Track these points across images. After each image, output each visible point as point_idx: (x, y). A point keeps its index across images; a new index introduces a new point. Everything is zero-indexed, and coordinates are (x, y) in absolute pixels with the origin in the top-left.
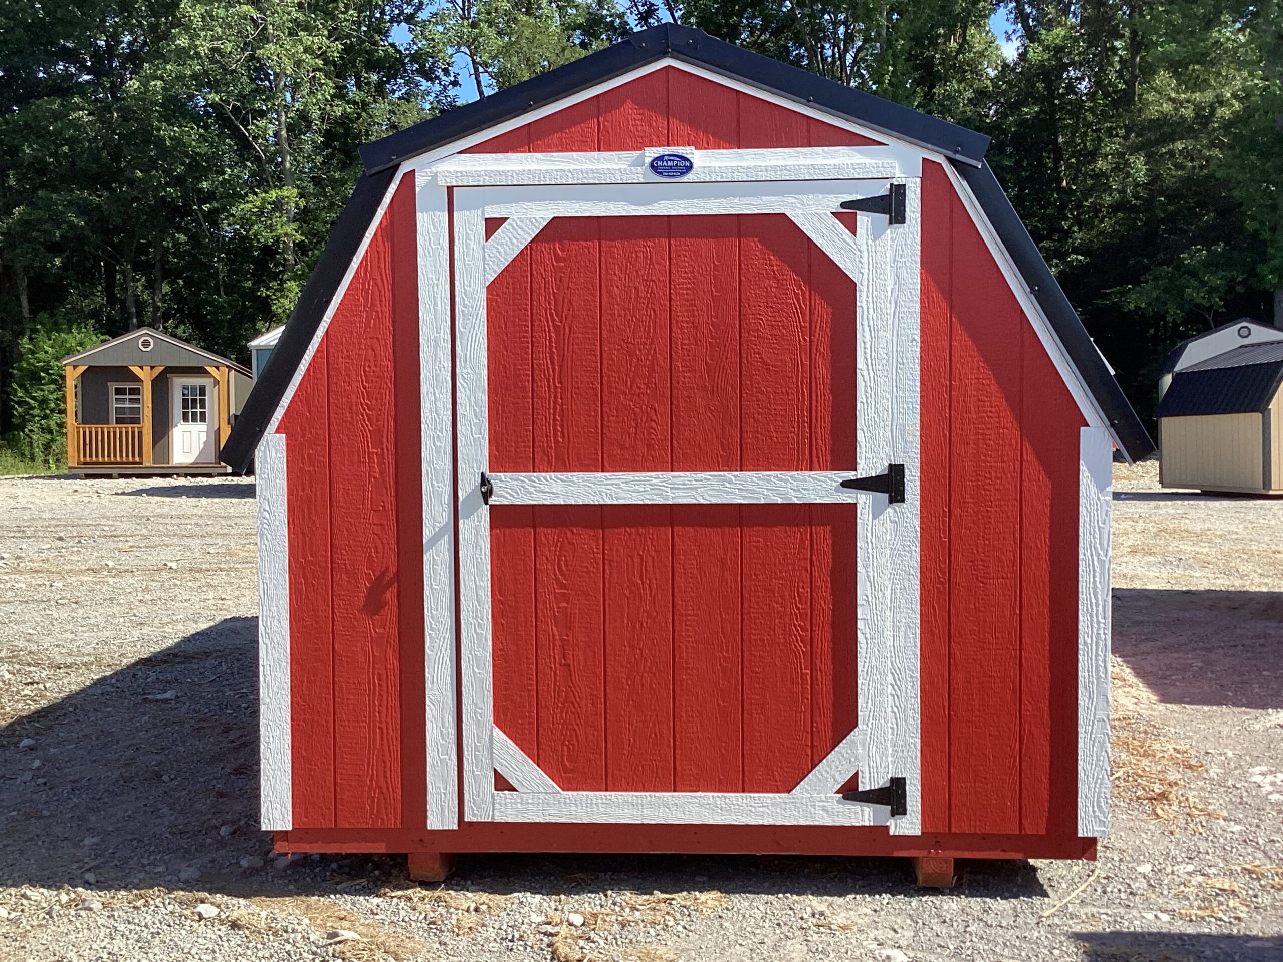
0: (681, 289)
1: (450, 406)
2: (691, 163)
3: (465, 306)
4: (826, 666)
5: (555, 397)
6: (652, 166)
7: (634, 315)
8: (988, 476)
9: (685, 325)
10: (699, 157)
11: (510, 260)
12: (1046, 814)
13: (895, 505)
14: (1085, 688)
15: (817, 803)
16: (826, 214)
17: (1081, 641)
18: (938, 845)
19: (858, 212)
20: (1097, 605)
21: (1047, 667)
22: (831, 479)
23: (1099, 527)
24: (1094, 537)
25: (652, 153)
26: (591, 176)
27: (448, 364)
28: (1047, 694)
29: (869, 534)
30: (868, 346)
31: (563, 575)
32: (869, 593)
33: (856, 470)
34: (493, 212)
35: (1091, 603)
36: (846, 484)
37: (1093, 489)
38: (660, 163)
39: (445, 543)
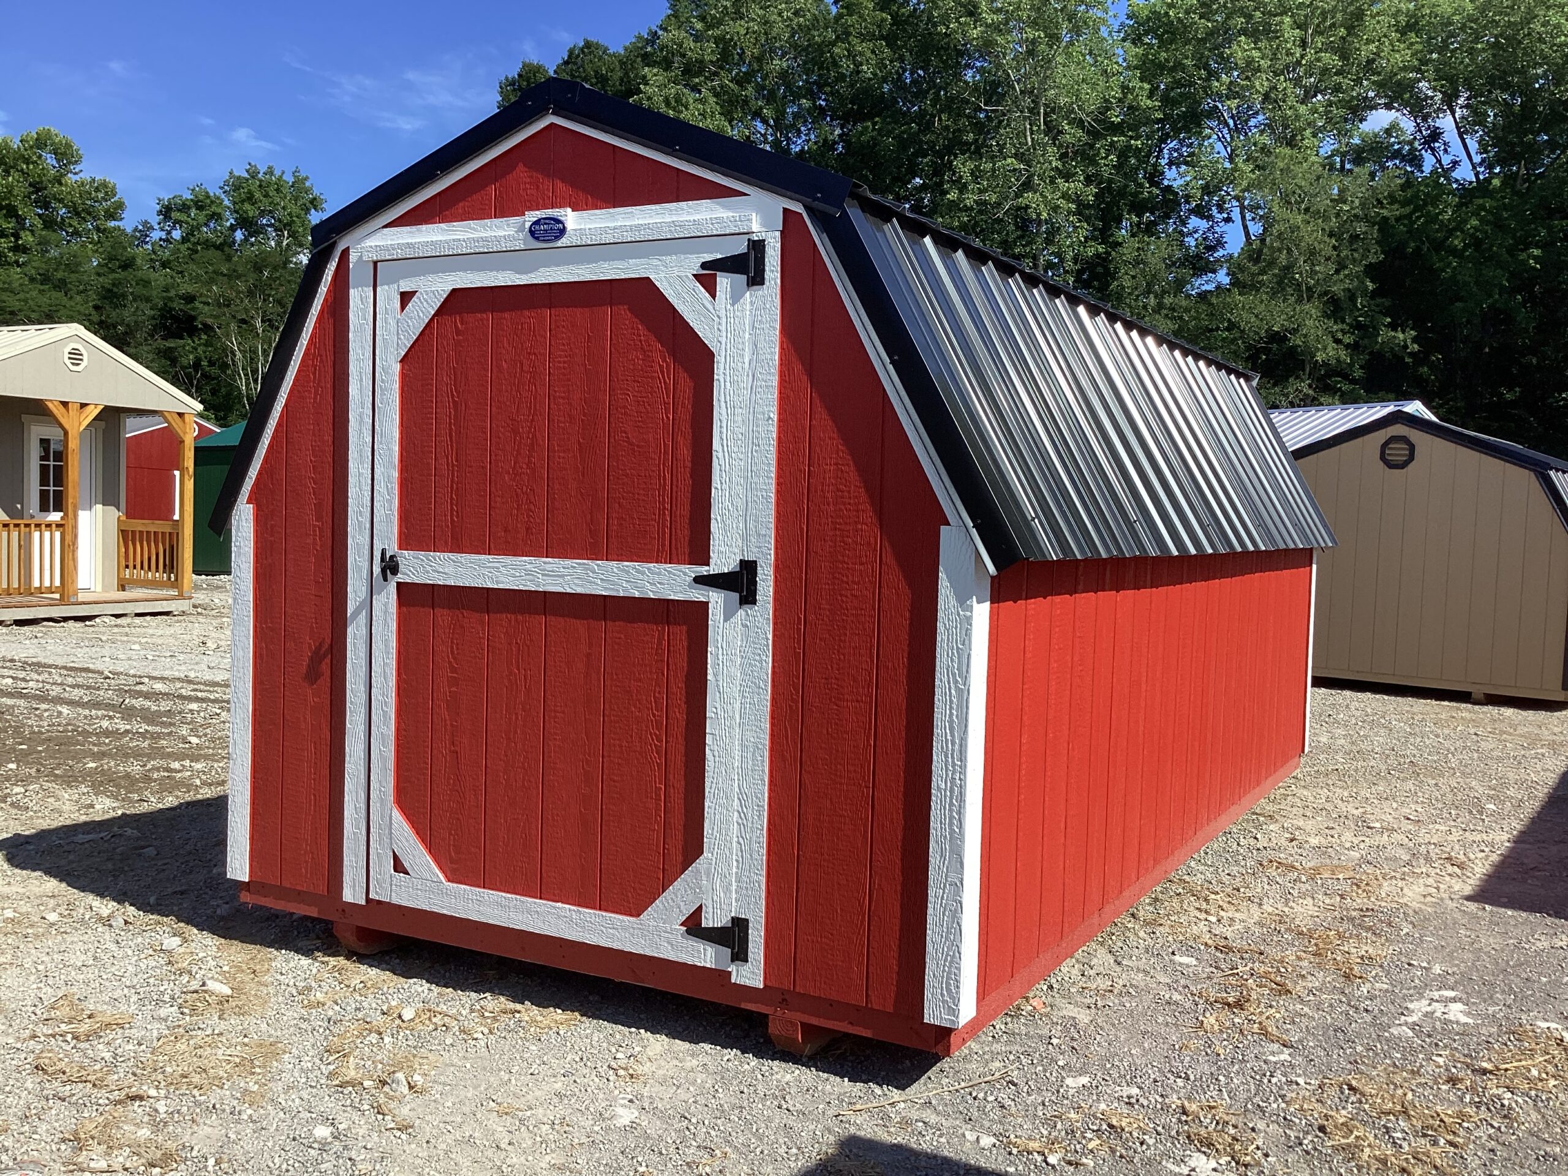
0: (559, 362)
1: (370, 482)
2: (564, 227)
3: (383, 381)
4: (679, 783)
5: (453, 475)
6: (531, 231)
7: (518, 391)
8: (845, 579)
9: (561, 401)
10: (571, 219)
11: (418, 334)
12: (894, 988)
13: (746, 607)
14: (937, 842)
15: (663, 934)
16: (687, 276)
17: (934, 784)
18: (784, 1002)
19: (718, 273)
20: (953, 744)
21: (901, 811)
22: (685, 574)
23: (958, 648)
24: (952, 660)
25: (532, 216)
26: (481, 244)
27: (369, 440)
28: (900, 844)
29: (720, 639)
30: (724, 425)
31: (454, 658)
32: (718, 706)
33: (708, 565)
34: (406, 286)
35: (947, 740)
36: (700, 580)
37: (953, 602)
38: (537, 227)
39: (363, 617)
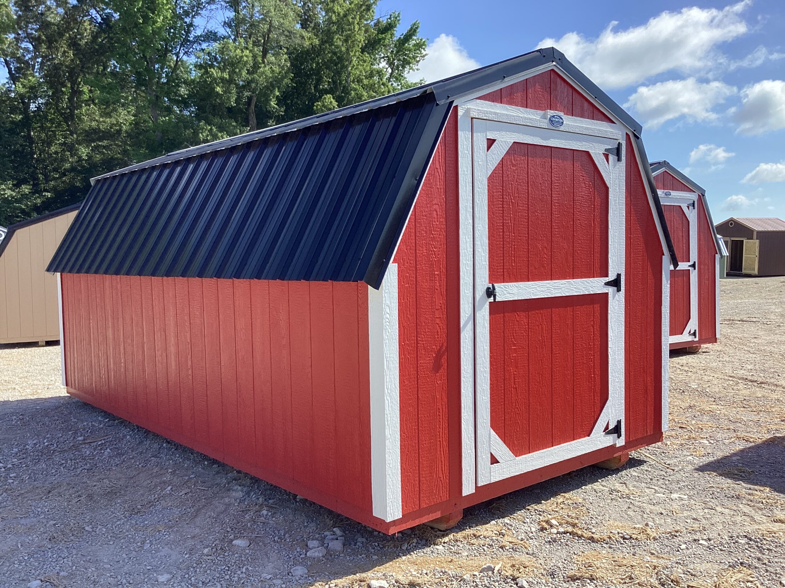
1: (472, 246)
2: (563, 122)
3: (479, 188)
6: (550, 120)
8: (640, 278)
9: (556, 204)
10: (566, 119)
11: (497, 163)
12: (653, 425)
13: (618, 293)
15: (598, 439)
16: (601, 154)
19: (610, 154)
22: (601, 282)
25: (550, 113)
27: (471, 221)
30: (612, 218)
31: (514, 339)
33: (608, 277)
34: (490, 135)
36: (606, 284)
38: (552, 119)
39: (470, 326)
